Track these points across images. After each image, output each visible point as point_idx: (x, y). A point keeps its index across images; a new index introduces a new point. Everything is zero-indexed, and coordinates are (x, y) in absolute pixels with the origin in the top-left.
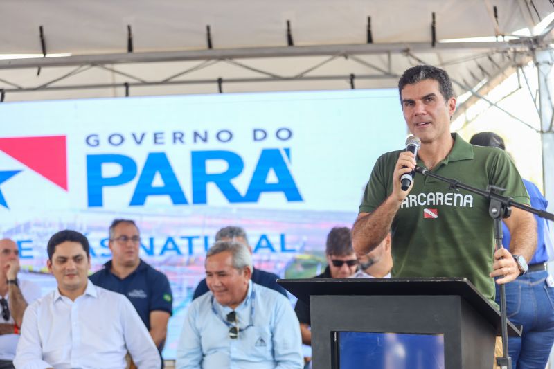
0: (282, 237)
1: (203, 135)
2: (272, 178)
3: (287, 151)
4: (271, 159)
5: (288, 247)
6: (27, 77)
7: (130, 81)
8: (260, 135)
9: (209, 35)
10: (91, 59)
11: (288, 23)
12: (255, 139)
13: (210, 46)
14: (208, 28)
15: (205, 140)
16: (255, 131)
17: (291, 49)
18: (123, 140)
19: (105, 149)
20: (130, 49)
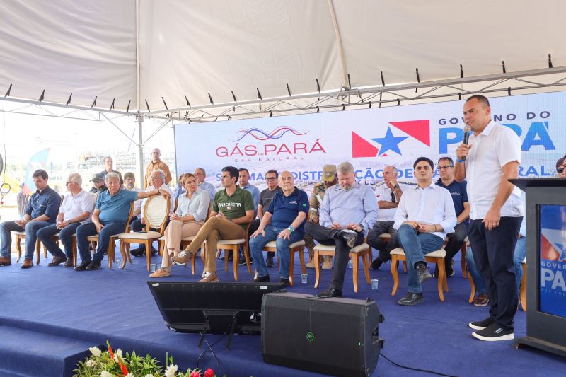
0: (542, 168)
1: (499, 117)
2: (537, 137)
3: (547, 124)
4: (537, 128)
5: (545, 173)
6: (411, 93)
7: (461, 92)
8: (531, 116)
9: (504, 66)
10: (442, 82)
11: (550, 56)
12: (528, 118)
13: (504, 72)
14: (503, 63)
15: (500, 120)
16: (528, 114)
17: (551, 70)
18: (457, 121)
19: (449, 125)
20: (462, 76)
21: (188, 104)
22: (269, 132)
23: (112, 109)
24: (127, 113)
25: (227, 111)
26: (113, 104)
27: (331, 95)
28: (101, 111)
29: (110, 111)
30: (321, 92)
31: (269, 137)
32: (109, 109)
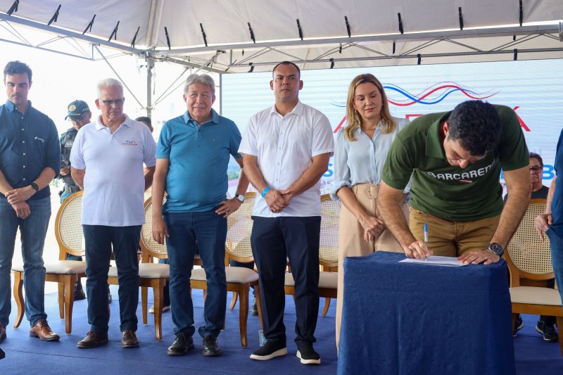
21: (253, 37)
22: (417, 93)
23: (112, 41)
24: (132, 50)
25: (329, 52)
26: (115, 31)
27: (541, 31)
28: (96, 42)
29: (108, 44)
30: (524, 25)
31: (416, 101)
32: (107, 40)
